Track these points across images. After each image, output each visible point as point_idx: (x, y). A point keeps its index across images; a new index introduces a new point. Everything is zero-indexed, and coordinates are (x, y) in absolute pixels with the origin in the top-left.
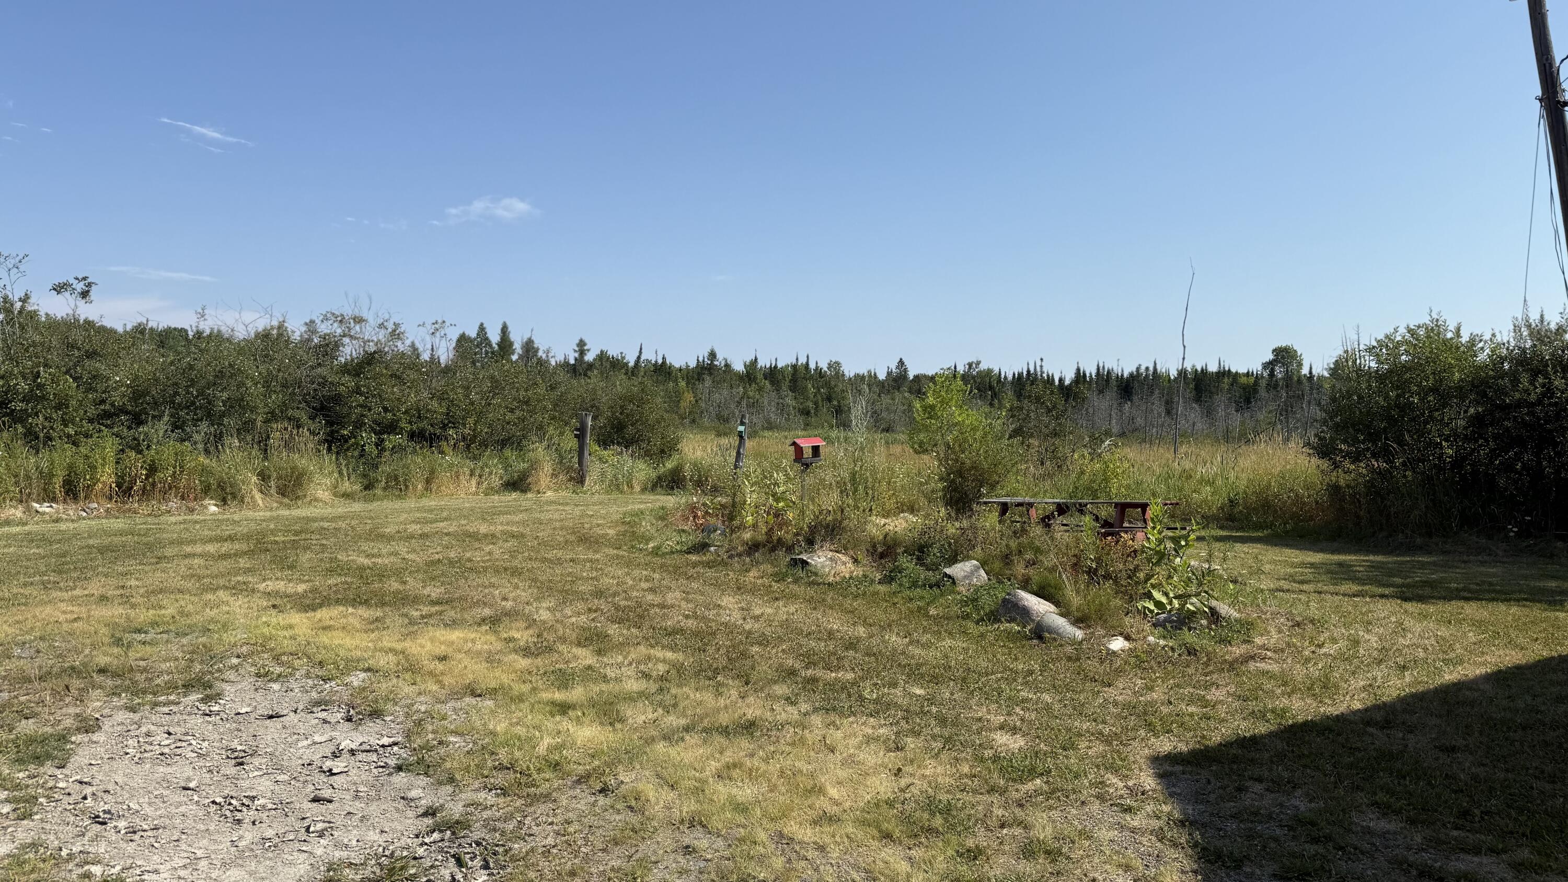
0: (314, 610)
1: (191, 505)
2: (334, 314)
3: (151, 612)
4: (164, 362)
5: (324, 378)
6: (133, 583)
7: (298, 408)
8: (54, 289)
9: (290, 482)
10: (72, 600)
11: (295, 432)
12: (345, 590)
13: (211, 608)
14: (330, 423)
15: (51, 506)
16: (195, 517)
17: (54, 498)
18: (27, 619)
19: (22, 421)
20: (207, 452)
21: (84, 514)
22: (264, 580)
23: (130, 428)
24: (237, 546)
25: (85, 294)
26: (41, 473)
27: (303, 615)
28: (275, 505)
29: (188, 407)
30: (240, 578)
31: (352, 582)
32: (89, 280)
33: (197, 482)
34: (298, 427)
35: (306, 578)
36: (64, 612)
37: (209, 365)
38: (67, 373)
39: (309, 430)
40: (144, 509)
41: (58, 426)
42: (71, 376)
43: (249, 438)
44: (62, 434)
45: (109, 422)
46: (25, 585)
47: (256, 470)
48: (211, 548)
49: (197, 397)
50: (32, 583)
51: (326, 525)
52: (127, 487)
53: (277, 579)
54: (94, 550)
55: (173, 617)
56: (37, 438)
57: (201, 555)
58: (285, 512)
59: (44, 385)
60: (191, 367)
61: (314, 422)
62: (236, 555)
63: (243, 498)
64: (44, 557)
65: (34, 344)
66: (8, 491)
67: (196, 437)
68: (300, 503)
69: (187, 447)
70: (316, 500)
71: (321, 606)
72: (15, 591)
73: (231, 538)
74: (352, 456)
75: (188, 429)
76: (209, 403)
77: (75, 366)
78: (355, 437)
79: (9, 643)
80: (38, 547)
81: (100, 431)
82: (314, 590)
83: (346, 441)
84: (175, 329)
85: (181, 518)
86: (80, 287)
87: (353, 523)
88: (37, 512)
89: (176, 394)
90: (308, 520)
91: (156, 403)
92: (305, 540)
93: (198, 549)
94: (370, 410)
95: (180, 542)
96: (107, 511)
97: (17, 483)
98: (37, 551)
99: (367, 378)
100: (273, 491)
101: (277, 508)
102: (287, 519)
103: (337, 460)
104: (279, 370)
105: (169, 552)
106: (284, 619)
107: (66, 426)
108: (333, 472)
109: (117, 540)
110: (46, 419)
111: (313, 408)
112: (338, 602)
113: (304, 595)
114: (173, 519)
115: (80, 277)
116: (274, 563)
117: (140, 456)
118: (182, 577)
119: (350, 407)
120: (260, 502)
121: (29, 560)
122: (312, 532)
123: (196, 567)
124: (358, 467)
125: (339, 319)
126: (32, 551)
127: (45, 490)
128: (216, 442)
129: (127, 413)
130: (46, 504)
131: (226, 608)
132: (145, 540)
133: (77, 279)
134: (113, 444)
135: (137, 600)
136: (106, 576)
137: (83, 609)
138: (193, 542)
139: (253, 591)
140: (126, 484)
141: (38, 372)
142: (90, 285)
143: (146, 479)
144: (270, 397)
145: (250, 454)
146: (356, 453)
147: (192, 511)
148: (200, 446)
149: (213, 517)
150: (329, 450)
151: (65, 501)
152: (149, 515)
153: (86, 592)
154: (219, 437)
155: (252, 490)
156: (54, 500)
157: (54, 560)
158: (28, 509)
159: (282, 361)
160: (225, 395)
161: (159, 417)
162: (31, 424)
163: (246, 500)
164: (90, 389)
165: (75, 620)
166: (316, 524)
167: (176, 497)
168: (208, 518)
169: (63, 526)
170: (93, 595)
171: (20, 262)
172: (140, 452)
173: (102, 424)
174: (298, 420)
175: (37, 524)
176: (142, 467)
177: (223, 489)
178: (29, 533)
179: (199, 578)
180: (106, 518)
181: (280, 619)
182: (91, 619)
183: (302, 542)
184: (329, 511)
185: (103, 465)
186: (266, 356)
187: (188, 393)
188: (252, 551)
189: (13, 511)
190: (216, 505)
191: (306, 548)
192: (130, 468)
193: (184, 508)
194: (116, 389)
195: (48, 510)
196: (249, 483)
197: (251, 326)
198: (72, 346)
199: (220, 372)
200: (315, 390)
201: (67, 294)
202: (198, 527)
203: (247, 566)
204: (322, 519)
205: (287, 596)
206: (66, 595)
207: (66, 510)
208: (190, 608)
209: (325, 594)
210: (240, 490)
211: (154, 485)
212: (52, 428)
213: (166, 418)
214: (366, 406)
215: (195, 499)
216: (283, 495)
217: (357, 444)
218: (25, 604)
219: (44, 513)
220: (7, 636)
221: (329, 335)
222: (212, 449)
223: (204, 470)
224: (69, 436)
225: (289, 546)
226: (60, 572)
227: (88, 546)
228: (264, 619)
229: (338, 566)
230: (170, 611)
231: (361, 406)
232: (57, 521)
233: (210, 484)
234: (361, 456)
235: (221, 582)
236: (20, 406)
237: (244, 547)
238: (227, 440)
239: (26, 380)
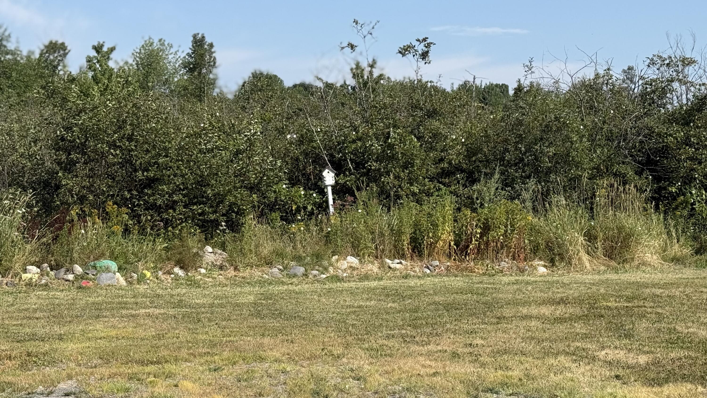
0: (660, 385)
1: (521, 265)
2: (661, 57)
3: (500, 372)
4: (494, 118)
5: (650, 129)
6: (480, 342)
7: (623, 163)
8: (400, 52)
9: (616, 244)
10: (429, 354)
11: (621, 189)
12: (690, 365)
13: (555, 374)
14: (657, 179)
15: (401, 263)
16: (526, 278)
17: (403, 255)
18: (394, 370)
19: (376, 180)
20: (535, 210)
21: (428, 271)
22: (603, 348)
23: (465, 186)
24: (570, 310)
25: (424, 55)
26: (392, 230)
27: (649, 389)
28: (603, 268)
29: (516, 165)
30: (579, 344)
31: (697, 358)
32: (429, 41)
33: (526, 241)
34: (625, 184)
35: (646, 349)
36: (423, 366)
37: (535, 119)
38: (412, 132)
39: (636, 186)
40: (480, 269)
41: (405, 185)
42: (415, 136)
43: (575, 196)
44: (408, 192)
45: (447, 180)
46: (388, 337)
47: (582, 230)
48: (546, 310)
49: (525, 153)
50: (393, 336)
51: (658, 291)
52: (464, 246)
53: (616, 348)
54: (441, 307)
55: (520, 380)
56: (388, 196)
57: (538, 318)
58: (613, 276)
59: (394, 145)
60: (520, 123)
61: (640, 179)
62: (570, 319)
63: (570, 259)
64: (399, 312)
65: (385, 107)
66: (367, 247)
67: (526, 195)
68: (627, 266)
69: (517, 205)
70: (644, 264)
71: (667, 381)
72: (380, 342)
73: (563, 301)
74: (681, 216)
75: (517, 187)
76: (536, 159)
77: (419, 126)
78: (684, 194)
79: (382, 391)
80: (394, 302)
81: (440, 189)
82: (656, 363)
83: (675, 199)
84: (497, 85)
85: (513, 279)
86: (421, 48)
87: (688, 291)
88: (390, 267)
89: (507, 150)
90: (640, 285)
91: (487, 161)
92: (638, 307)
93: (534, 310)
94: (700, 163)
95: (516, 303)
96: (448, 269)
97: (373, 240)
98: (393, 305)
99: (698, 127)
100: (600, 252)
101: (605, 272)
102: (617, 284)
103: (665, 219)
104: (604, 122)
105: (507, 312)
106: (630, 392)
107: (412, 184)
108: (661, 233)
109: (459, 298)
110: (395, 177)
111: (639, 163)
112: (684, 378)
113: (646, 368)
114: (505, 279)
115: (421, 39)
116: (610, 330)
117: (475, 214)
118: (522, 338)
119: (679, 161)
120: (587, 264)
121: (388, 313)
122: (645, 299)
123: (534, 329)
124: (688, 228)
125: (667, 62)
126: (389, 305)
127: (395, 247)
128: (543, 200)
129: (462, 171)
130: (397, 261)
131: (569, 375)
132: (484, 299)
133: (418, 40)
134: (451, 203)
135: (484, 359)
136: (454, 333)
137: (440, 364)
138: (526, 303)
139: (594, 359)
140: (463, 243)
141: (389, 133)
142: (428, 46)
143: (481, 237)
144: (595, 152)
145: (576, 213)
146: (685, 213)
147: (522, 271)
148: (529, 204)
149: (541, 279)
150: (657, 208)
151: (412, 258)
152: (484, 274)
153: (439, 348)
154: (546, 194)
155: (579, 251)
156: (403, 256)
157: (408, 315)
158: (382, 265)
159: (607, 112)
160: (552, 150)
161: (489, 176)
162: (383, 182)
163: (574, 261)
164: (432, 149)
165: (435, 374)
166: (648, 290)
167: (508, 256)
168: (538, 279)
169: (412, 282)
170: (446, 351)
171: (373, 28)
172: (474, 210)
173: (440, 183)
174: (624, 176)
175: (390, 279)
176: (476, 226)
177: (551, 250)
178: (384, 288)
179: (539, 341)
180: (447, 276)
181: (626, 392)
182: (448, 374)
183: (636, 310)
184: (657, 277)
185: (443, 223)
186: (591, 107)
187: (516, 149)
188: (586, 316)
189: (370, 266)
190: (545, 266)
191: (642, 316)
192: (466, 227)
193: (515, 268)
194: (452, 147)
195: (398, 266)
196: (576, 244)
197: (574, 76)
198: (415, 107)
199: (546, 126)
200: (641, 142)
201: (410, 56)
202: (530, 288)
203: (584, 331)
204: (654, 285)
205: (628, 367)
206: (424, 349)
207: (413, 266)
208: (535, 372)
209: (669, 368)
210: (567, 251)
211: (487, 244)
212: (400, 186)
213: (497, 176)
214: (697, 159)
215: (525, 260)
216: (611, 258)
217: (687, 202)
218: (391, 356)
219: (395, 270)
220: (379, 385)
221: (655, 81)
222: (540, 207)
223: (533, 229)
224: (414, 194)
225: (623, 312)
226: (415, 327)
227: (435, 303)
228: (609, 390)
229: (678, 338)
230: (516, 373)
231: (691, 159)
232: (406, 277)
233: (538, 243)
234: (691, 216)
235: (561, 346)
236: (375, 165)
237: (578, 311)
238: (554, 199)
239: (379, 142)
